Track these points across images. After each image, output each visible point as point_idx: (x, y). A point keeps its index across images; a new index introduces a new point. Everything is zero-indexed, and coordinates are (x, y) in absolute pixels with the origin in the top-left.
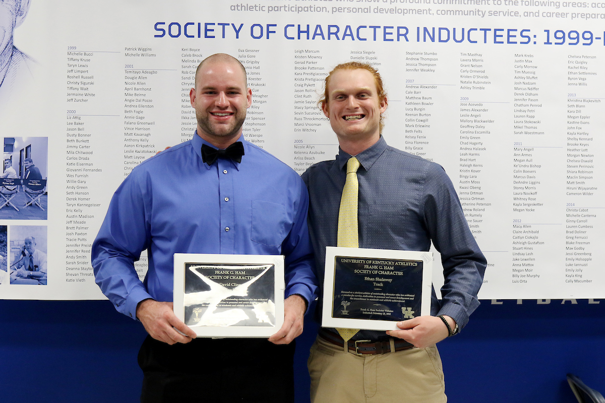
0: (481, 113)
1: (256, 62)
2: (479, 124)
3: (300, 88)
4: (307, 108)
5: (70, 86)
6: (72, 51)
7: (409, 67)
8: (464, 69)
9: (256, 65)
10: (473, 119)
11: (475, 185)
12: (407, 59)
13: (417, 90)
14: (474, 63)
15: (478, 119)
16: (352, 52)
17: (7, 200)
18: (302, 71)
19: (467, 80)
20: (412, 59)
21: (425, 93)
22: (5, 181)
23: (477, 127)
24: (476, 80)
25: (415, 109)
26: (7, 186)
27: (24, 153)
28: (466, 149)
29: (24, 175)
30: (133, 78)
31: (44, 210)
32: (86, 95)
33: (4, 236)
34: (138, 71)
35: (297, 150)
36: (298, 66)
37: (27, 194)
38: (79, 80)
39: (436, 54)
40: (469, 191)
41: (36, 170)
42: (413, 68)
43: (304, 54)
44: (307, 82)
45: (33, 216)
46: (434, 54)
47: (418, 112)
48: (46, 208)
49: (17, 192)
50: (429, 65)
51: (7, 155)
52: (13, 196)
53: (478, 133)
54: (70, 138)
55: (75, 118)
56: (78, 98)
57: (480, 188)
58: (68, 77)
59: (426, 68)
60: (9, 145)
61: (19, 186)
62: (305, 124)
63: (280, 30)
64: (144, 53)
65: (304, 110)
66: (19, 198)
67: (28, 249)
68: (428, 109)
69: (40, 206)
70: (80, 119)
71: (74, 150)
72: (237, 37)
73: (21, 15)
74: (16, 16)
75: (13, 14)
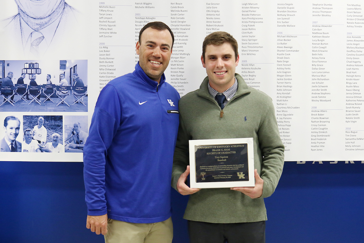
0: (360, 42)
1: (217, 11)
2: (358, 50)
3: (245, 28)
4: (250, 40)
5: (101, 27)
6: (102, 5)
7: (315, 14)
8: (349, 14)
9: (218, 13)
10: (355, 46)
11: (355, 88)
12: (313, 8)
13: (319, 28)
14: (356, 11)
15: (358, 46)
16: (278, 4)
17: (62, 99)
18: (247, 17)
19: (351, 21)
20: (316, 8)
21: (324, 30)
22: (61, 88)
23: (358, 51)
24: (357, 21)
25: (318, 40)
26: (62, 91)
27: (73, 70)
28: (350, 65)
29: (73, 84)
30: (140, 22)
31: (86, 106)
32: (111, 33)
33: (60, 122)
34: (143, 17)
35: (244, 67)
36: (244, 13)
37: (75, 95)
38: (106, 24)
39: (331, 5)
40: (352, 92)
41: (80, 80)
42: (317, 14)
43: (247, 6)
44: (250, 24)
45: (79, 110)
46: (330, 5)
47: (320, 42)
48: (87, 104)
49: (68, 94)
50: (327, 12)
51: (62, 72)
52: (66, 97)
53: (358, 55)
54: (101, 60)
55: (104, 48)
56: (106, 35)
57: (359, 90)
58: (100, 21)
59: (325, 14)
60: (63, 65)
61: (70, 91)
62: (248, 51)
64: (147, 6)
65: (248, 42)
66: (70, 98)
67: (76, 130)
68: (326, 40)
69: (83, 103)
70: (107, 48)
71: (104, 68)
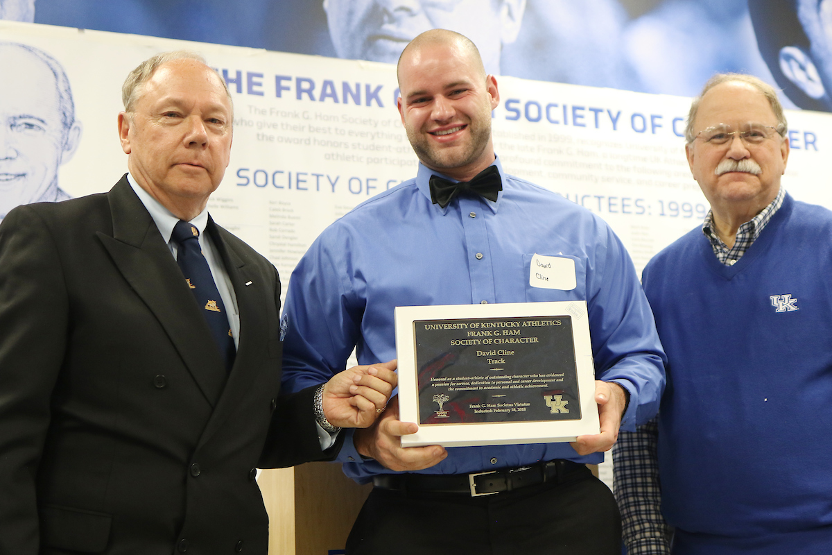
63: (381, 185)
72: (333, 191)
73: (69, 149)
74: (63, 150)
75: (57, 148)
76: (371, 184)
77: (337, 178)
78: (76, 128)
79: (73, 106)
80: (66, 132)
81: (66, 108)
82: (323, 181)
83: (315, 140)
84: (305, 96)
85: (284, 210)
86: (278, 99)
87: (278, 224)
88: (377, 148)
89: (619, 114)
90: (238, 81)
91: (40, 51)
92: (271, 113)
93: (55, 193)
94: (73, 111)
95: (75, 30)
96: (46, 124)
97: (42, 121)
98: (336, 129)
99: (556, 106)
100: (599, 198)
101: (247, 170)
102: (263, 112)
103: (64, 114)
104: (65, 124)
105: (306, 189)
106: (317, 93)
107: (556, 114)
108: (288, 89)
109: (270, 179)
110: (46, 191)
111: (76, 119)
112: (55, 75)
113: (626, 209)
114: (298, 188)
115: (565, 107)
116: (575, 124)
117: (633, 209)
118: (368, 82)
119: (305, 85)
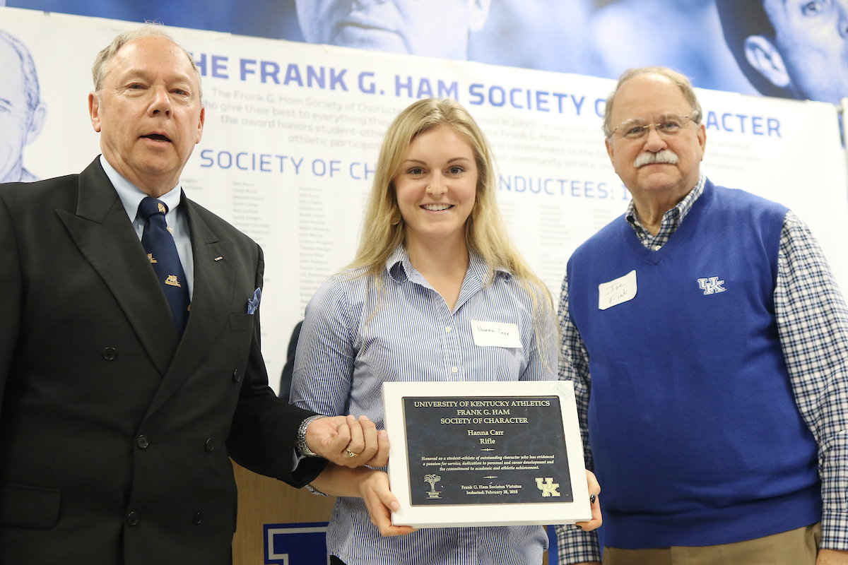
63: (344, 167)
72: (297, 172)
73: (33, 130)
74: (28, 131)
75: (22, 129)
76: (335, 166)
77: (301, 160)
78: (41, 109)
79: (38, 87)
80: (31, 113)
81: (31, 90)
82: (287, 163)
83: (279, 123)
84: (269, 79)
85: (248, 191)
86: (243, 82)
87: (242, 204)
88: (341, 131)
89: (583, 99)
90: (203, 64)
91: (6, 34)
92: (236, 96)
93: (20, 172)
94: (38, 93)
95: (40, 14)
96: (11, 105)
97: (8, 102)
98: (300, 112)
99: (520, 90)
100: (562, 181)
101: (211, 151)
102: (228, 95)
103: (29, 95)
104: (30, 105)
105: (269, 171)
106: (281, 76)
107: (520, 98)
108: (252, 72)
109: (234, 160)
110: (11, 171)
111: (41, 100)
112: (21, 57)
113: (589, 193)
114: (262, 169)
115: (529, 92)
116: (539, 108)
117: (596, 193)
118: (333, 66)
119: (270, 69)
